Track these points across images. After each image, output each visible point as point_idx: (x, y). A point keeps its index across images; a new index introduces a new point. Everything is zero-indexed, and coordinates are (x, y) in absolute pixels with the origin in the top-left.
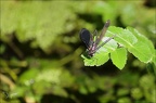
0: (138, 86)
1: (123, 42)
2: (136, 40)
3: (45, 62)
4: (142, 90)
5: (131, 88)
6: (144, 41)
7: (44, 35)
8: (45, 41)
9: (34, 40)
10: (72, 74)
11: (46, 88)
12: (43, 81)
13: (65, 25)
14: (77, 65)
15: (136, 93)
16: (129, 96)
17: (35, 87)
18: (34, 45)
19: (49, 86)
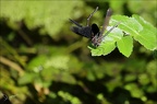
0: (145, 72)
1: (129, 30)
2: (142, 28)
3: (53, 49)
4: (149, 76)
5: (138, 73)
6: (149, 28)
7: (52, 23)
8: (53, 29)
9: (42, 27)
10: (80, 60)
11: (54, 75)
12: (52, 68)
13: (73, 12)
14: (85, 51)
15: (143, 79)
16: (136, 81)
17: (44, 74)
18: (42, 32)
19: (57, 72)
